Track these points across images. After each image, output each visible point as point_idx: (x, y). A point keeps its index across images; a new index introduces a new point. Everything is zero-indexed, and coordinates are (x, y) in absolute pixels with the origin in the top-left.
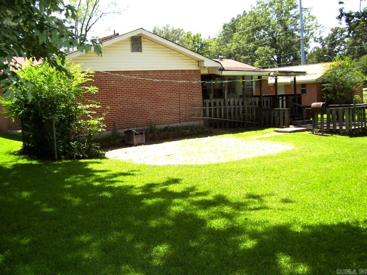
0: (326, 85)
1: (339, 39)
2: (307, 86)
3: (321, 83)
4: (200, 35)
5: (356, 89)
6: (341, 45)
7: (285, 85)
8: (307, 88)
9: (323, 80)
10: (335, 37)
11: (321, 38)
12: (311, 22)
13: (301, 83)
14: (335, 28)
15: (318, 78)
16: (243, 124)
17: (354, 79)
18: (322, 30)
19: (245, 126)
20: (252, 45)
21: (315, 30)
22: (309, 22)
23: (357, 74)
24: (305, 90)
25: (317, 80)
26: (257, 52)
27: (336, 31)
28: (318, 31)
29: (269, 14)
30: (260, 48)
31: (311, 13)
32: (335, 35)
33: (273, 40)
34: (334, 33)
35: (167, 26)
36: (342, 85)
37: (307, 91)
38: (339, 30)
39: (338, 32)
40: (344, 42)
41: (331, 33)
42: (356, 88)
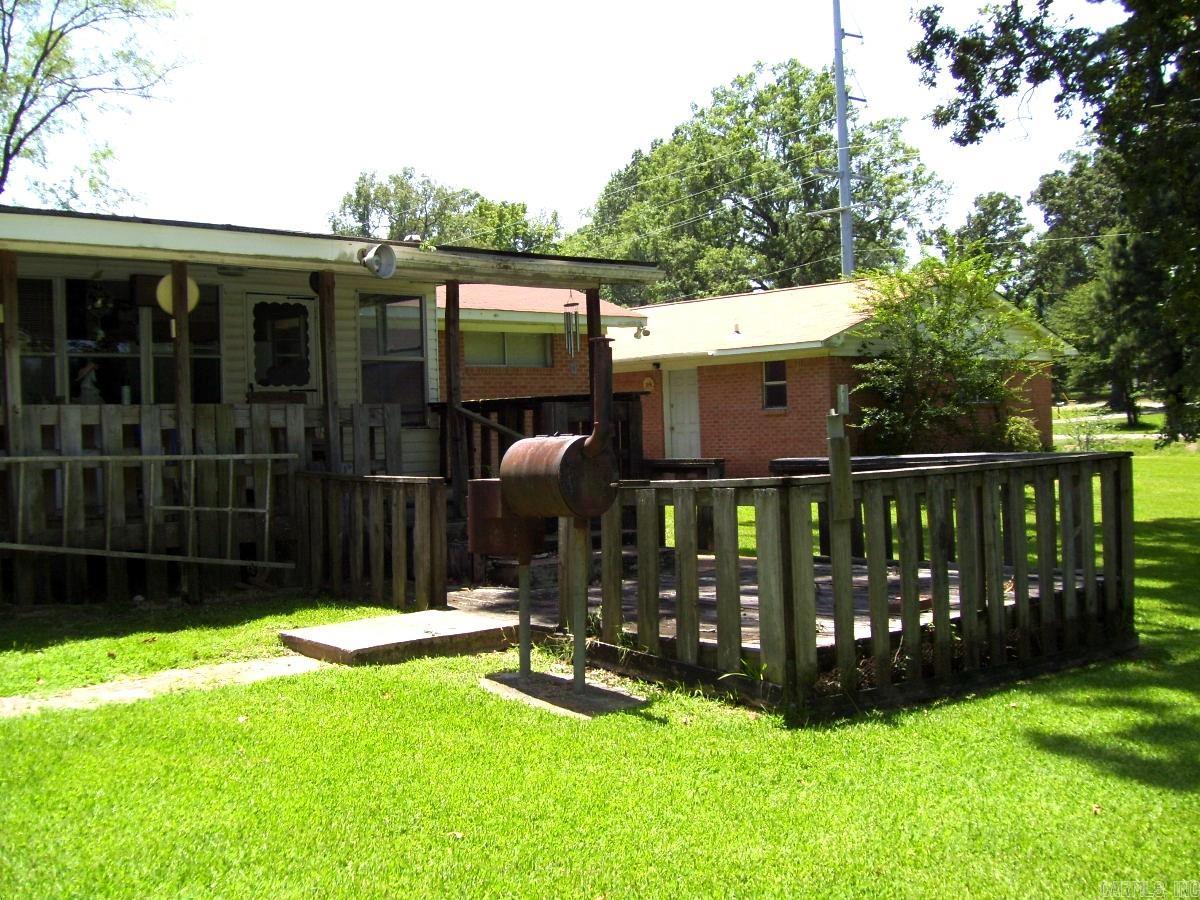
0: (868, 366)
1: (1002, 234)
2: (788, 371)
3: (852, 358)
4: (524, 211)
5: (1014, 390)
6: (1011, 254)
7: (700, 369)
8: (790, 383)
9: (864, 346)
10: (991, 228)
11: (941, 232)
12: (901, 169)
13: (763, 359)
14: (990, 197)
15: (837, 336)
16: (173, 572)
17: (1002, 341)
18: (938, 195)
19: (185, 589)
20: (686, 243)
21: (911, 193)
22: (892, 169)
23: (1014, 319)
24: (783, 387)
25: (828, 342)
26: (702, 265)
27: (994, 204)
28: (922, 198)
29: (750, 136)
30: (714, 252)
31: (901, 138)
32: (989, 220)
33: (768, 230)
34: (985, 214)
35: (406, 173)
36: (947, 368)
37: (789, 393)
38: (1002, 205)
39: (998, 213)
40: (1021, 247)
41: (975, 212)
42: (1012, 384)
